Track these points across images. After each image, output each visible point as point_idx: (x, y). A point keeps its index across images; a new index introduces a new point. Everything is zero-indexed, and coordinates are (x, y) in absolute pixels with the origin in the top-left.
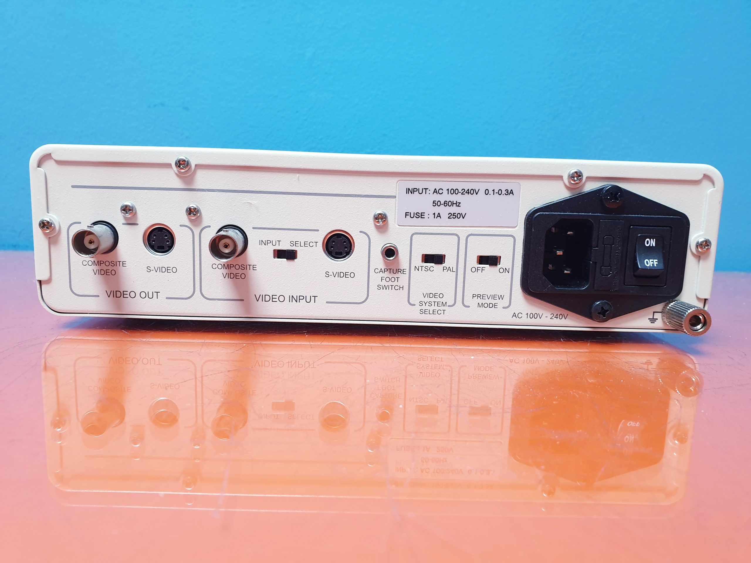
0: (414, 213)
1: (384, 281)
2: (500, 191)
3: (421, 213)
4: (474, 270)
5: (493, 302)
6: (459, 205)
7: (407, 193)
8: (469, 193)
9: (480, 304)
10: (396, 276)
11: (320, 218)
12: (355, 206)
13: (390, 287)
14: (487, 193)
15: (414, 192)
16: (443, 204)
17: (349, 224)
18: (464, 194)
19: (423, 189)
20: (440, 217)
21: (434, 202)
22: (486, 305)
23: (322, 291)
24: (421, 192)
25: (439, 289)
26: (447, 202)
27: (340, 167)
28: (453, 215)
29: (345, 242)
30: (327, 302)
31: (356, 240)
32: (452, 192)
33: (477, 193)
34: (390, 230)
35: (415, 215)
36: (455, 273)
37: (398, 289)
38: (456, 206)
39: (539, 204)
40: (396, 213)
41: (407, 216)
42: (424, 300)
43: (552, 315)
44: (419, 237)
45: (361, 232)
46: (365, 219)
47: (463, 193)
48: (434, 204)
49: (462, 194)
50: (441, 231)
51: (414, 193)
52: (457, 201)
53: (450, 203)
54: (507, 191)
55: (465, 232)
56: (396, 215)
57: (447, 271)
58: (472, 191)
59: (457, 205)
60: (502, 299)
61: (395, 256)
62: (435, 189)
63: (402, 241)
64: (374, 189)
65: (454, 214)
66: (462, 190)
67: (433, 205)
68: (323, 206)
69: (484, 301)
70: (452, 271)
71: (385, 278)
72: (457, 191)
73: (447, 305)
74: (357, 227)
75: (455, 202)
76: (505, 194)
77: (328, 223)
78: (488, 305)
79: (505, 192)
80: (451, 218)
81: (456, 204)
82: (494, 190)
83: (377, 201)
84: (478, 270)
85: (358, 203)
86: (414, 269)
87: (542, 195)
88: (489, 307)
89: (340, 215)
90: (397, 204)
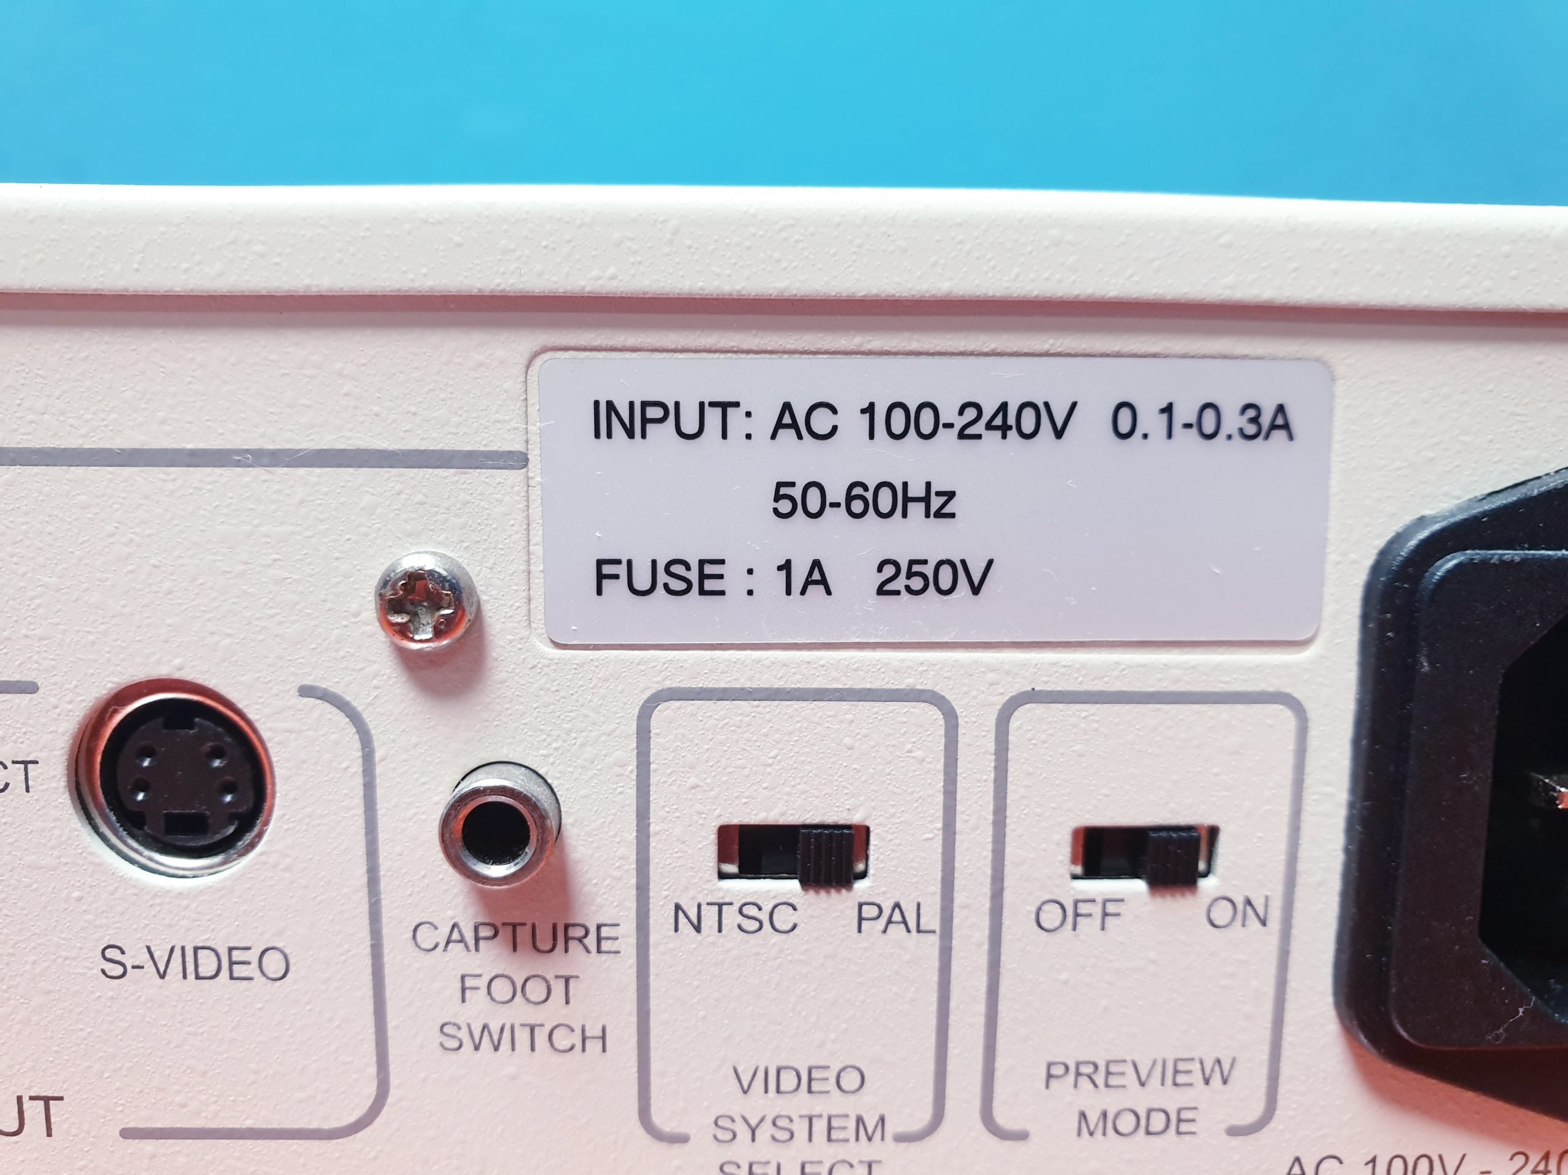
0: (654, 562)
1: (478, 999)
2: (1209, 417)
3: (702, 563)
4: (1051, 917)
5: (1172, 1100)
6: (945, 511)
7: (597, 435)
8: (1010, 428)
9: (1093, 1117)
10: (554, 965)
11: (41, 611)
12: (257, 526)
13: (523, 1036)
14: (1124, 426)
15: (650, 427)
16: (842, 500)
17: (228, 641)
18: (979, 437)
19: (702, 404)
20: (822, 587)
21: (783, 491)
22: (1126, 1123)
23: (90, 1067)
24: (690, 425)
25: (834, 1041)
26: (866, 489)
27: (137, 270)
28: (909, 575)
29: (218, 753)
30: (128, 1134)
31: (280, 743)
32: (898, 426)
33: (1059, 425)
34: (503, 675)
35: (662, 578)
36: (935, 939)
37: (572, 1048)
38: (927, 515)
39: (1446, 494)
40: (537, 568)
41: (605, 582)
42: (736, 1105)
43: (1520, 1160)
44: (693, 715)
45: (306, 691)
46: (328, 605)
47: (968, 431)
48: (785, 506)
49: (962, 435)
50: (834, 674)
51: (644, 436)
52: (928, 485)
53: (885, 496)
54: (1251, 413)
55: (991, 676)
56: (538, 582)
57: (885, 931)
58: (1028, 416)
59: (933, 509)
60: (1225, 1082)
61: (529, 851)
62: (787, 407)
63: (582, 745)
64: (376, 409)
65: (916, 568)
66: (961, 413)
67: (776, 511)
68: (50, 528)
69: (1112, 1101)
70: (912, 925)
71: (486, 979)
72: (927, 416)
73: (891, 1129)
74: (280, 657)
75: (917, 490)
76: (1241, 430)
77: (91, 638)
78: (1142, 1123)
79: (1242, 422)
80: (898, 593)
81: (926, 500)
82: (1168, 410)
83: (398, 487)
84: (1077, 915)
85: (274, 507)
86: (672, 921)
87: (1464, 438)
88: (1148, 1133)
89: (167, 585)
90: (536, 511)
